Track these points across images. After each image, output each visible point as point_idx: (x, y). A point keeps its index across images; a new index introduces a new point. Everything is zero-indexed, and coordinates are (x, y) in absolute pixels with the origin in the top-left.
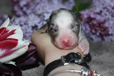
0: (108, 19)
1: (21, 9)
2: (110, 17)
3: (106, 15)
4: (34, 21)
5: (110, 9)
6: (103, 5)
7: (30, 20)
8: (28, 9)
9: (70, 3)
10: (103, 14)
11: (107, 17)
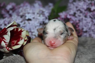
0: (82, 19)
1: (8, 12)
2: (84, 18)
3: (80, 16)
4: (16, 20)
5: (83, 11)
6: (77, 7)
7: (13, 20)
8: (13, 12)
9: (50, 6)
10: (77, 15)
11: (81, 18)
